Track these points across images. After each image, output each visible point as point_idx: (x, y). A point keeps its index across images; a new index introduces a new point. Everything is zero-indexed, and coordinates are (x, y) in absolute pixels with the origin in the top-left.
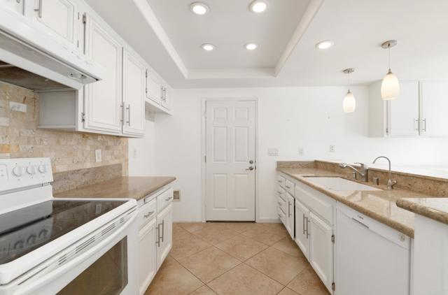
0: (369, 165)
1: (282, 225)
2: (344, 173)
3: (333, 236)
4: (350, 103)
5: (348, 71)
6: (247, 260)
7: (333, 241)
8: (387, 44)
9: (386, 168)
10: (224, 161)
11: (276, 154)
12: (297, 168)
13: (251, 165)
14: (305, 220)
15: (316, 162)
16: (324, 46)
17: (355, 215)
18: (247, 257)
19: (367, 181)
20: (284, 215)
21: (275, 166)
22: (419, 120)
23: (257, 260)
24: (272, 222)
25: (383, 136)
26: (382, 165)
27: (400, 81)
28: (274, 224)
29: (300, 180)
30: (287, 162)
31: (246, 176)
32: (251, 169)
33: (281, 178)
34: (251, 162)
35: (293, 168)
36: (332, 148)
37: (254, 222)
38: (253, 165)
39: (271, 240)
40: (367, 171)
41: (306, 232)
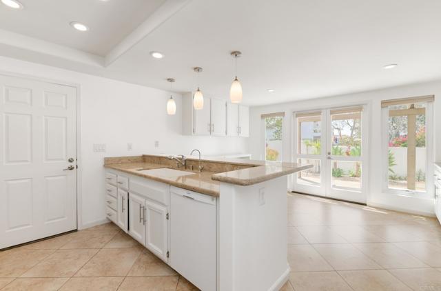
0: (188, 157)
1: (112, 224)
2: (169, 165)
3: (167, 215)
4: (172, 107)
5: (170, 80)
6: (75, 274)
7: (168, 218)
8: (197, 69)
9: (198, 158)
10: (27, 161)
11: (103, 150)
12: (126, 163)
13: (70, 164)
14: (142, 209)
15: (144, 156)
16: (157, 56)
17: (185, 192)
18: (75, 270)
19: (186, 168)
20: (115, 213)
21: (102, 163)
22: (210, 125)
23: (89, 267)
24: (99, 224)
25: (191, 135)
26: (195, 157)
27: (204, 97)
28: (102, 225)
29: (136, 174)
30: (116, 158)
31: (62, 177)
32: (71, 168)
33: (109, 175)
34: (71, 161)
35: (122, 163)
36: (157, 144)
37: (76, 230)
38: (74, 164)
39: (102, 243)
40: (186, 160)
41: (143, 220)
